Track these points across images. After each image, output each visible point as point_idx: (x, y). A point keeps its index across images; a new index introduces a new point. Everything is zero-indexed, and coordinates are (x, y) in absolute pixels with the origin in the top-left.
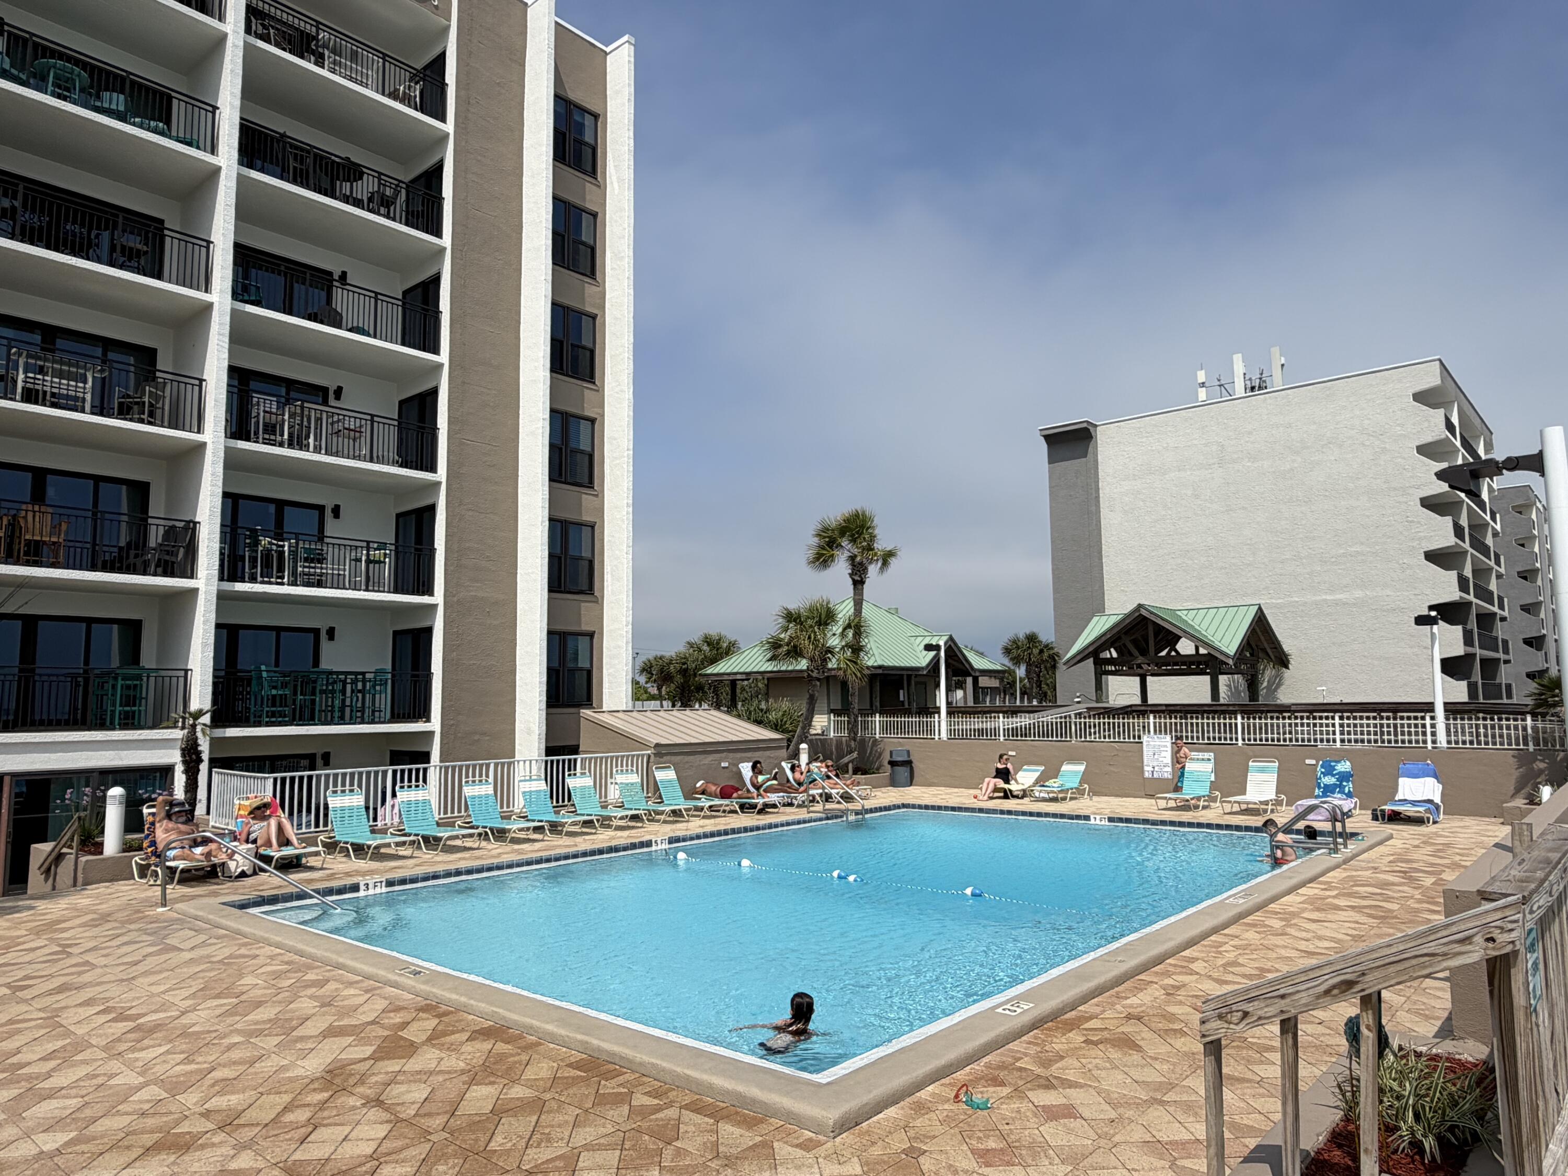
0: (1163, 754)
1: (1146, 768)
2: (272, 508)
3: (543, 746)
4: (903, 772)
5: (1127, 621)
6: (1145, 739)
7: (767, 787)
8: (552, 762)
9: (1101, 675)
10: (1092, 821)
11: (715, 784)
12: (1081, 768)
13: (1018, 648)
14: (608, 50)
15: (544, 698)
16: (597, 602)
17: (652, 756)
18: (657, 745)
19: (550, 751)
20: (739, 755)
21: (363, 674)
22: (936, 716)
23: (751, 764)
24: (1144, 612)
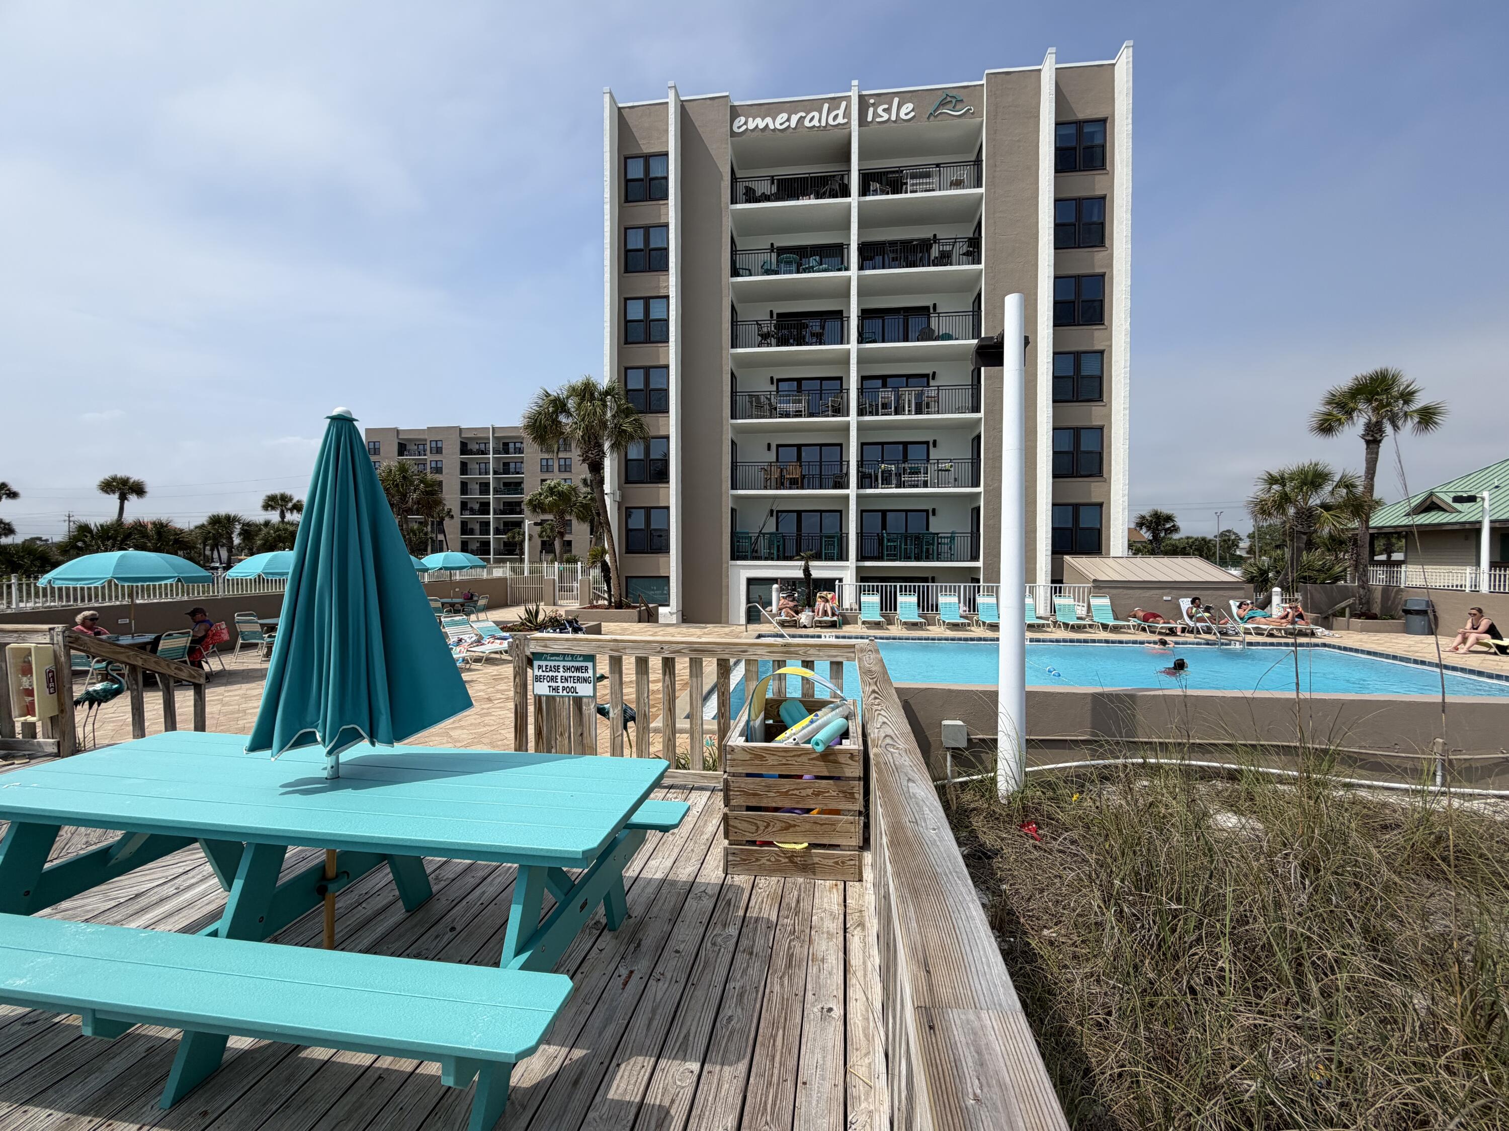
2: (901, 447)
3: (1049, 579)
4: (1422, 621)
11: (1143, 611)
14: (1113, 62)
15: (1050, 548)
16: (1105, 481)
17: (1091, 588)
18: (1095, 581)
19: (1053, 582)
21: (937, 534)
22: (1469, 568)
23: (1190, 600)
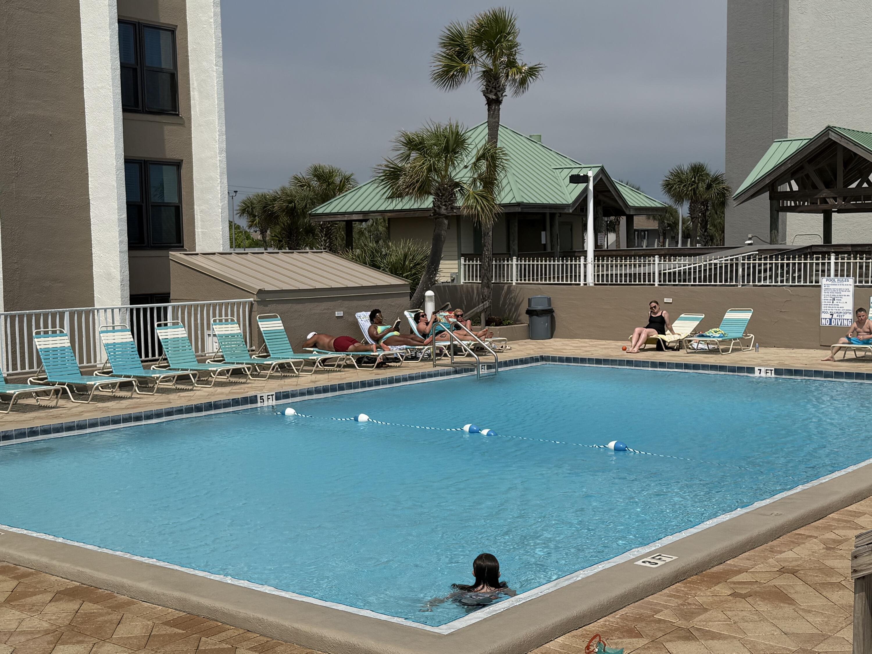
0: (844, 299)
1: (823, 316)
3: (127, 293)
4: (542, 322)
5: (813, 148)
6: (824, 281)
7: (388, 338)
8: (138, 310)
9: (778, 212)
10: (757, 374)
11: (328, 336)
12: (747, 315)
13: (681, 182)
15: (126, 239)
16: (182, 124)
17: (255, 305)
18: (261, 292)
19: (134, 299)
20: (355, 303)
22: (582, 259)
23: (369, 313)
24: (833, 136)
